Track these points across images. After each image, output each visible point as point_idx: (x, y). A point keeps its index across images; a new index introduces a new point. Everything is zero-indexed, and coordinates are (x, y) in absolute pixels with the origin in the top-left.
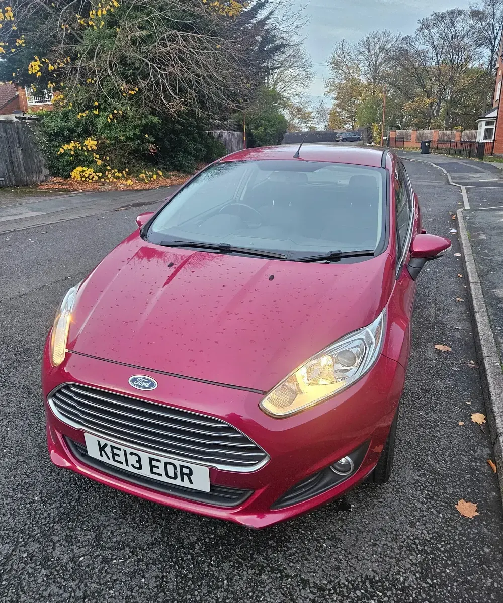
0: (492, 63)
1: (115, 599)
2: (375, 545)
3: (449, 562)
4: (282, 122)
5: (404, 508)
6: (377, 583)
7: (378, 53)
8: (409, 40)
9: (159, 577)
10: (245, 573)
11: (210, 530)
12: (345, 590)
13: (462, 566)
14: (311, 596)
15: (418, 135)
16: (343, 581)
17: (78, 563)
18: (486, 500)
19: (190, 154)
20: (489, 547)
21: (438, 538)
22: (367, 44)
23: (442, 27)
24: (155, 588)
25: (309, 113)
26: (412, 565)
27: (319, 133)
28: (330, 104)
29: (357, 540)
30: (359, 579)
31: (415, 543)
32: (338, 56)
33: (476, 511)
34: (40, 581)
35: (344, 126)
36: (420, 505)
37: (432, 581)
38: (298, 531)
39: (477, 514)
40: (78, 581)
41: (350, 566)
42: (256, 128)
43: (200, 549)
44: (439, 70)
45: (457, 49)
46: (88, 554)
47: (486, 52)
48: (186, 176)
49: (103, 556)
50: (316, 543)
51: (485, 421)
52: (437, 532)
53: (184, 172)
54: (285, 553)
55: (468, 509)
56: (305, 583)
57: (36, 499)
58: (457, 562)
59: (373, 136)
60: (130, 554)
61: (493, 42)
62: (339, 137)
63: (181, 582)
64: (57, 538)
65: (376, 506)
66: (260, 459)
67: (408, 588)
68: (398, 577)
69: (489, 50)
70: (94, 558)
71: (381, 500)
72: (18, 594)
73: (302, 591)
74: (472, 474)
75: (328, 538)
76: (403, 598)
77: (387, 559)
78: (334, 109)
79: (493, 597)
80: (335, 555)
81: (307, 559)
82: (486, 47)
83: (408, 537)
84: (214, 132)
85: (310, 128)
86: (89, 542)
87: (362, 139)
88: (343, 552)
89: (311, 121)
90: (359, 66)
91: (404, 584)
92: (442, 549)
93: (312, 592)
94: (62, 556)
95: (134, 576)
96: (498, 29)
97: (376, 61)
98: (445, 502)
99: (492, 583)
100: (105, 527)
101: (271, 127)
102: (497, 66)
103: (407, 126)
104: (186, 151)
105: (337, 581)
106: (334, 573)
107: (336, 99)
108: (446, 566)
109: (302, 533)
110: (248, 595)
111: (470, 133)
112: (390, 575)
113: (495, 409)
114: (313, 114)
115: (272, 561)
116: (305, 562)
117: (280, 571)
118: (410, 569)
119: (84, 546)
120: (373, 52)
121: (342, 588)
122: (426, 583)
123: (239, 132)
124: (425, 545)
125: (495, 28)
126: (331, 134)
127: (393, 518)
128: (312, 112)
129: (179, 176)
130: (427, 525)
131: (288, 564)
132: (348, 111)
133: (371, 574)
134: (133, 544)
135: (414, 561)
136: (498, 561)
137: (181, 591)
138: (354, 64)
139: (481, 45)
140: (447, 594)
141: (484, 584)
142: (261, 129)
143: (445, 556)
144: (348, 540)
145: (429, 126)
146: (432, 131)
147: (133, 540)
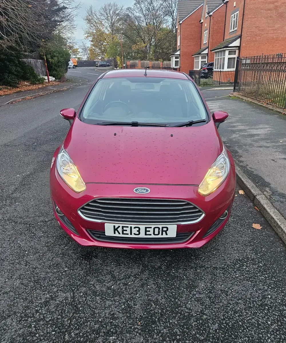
0: (173, 25)
1: (141, 297)
2: (233, 248)
3: (262, 246)
4: (67, 54)
5: (235, 232)
6: (242, 260)
7: (112, 15)
8: (130, 9)
9: (155, 283)
10: (190, 271)
11: (164, 260)
12: (232, 266)
13: (267, 246)
14: (221, 272)
15: (142, 63)
16: (229, 263)
17: (112, 289)
18: (261, 222)
19: (13, 74)
20: (272, 238)
21: (253, 239)
22: (105, 10)
23: (146, 4)
24: (156, 288)
25: (76, 49)
26: (250, 251)
27: (85, 61)
28: (89, 44)
29: (225, 248)
30: (235, 261)
31: (246, 243)
32: (89, 15)
33: (260, 226)
34: (99, 302)
35: (99, 58)
36: (240, 229)
37: (260, 254)
38: (201, 251)
39: (261, 227)
40: (118, 296)
41: (229, 257)
42: (52, 58)
43: (165, 268)
44: (148, 28)
45: (155, 17)
46: (114, 284)
47: (170, 19)
48: (12, 88)
49: (122, 283)
50: (210, 253)
51: (244, 193)
52: (251, 237)
53: (10, 86)
54: (201, 260)
55: (257, 226)
56: (216, 268)
57: (66, 269)
58: (265, 246)
59: (118, 64)
60: (135, 279)
61: (173, 14)
62: (97, 64)
63: (166, 282)
64: (93, 282)
65: (224, 234)
66: (200, 216)
67: (253, 259)
68: (248, 256)
69: (171, 18)
70: (118, 285)
71: (225, 231)
72: (92, 311)
73: (217, 271)
74: (251, 214)
75: (214, 250)
76: (254, 263)
77: (240, 251)
78: (92, 47)
79: (283, 254)
80: (220, 255)
81: (211, 260)
82: (169, 16)
83: (243, 241)
84: (25, 60)
85: (79, 58)
86: (110, 280)
87: (111, 66)
88: (223, 253)
89: (78, 54)
90: (102, 22)
91: (251, 258)
92: (257, 243)
93: (220, 270)
94: (102, 289)
95: (143, 286)
96: (174, 7)
97: (112, 21)
98: (248, 226)
99: (280, 249)
100: (113, 272)
101: (61, 57)
102: (177, 27)
103: (135, 58)
104: (10, 72)
105: (227, 264)
106: (224, 261)
107: (92, 41)
108: (261, 248)
109: (203, 251)
110: (197, 279)
111: (167, 63)
112: (245, 256)
113: (248, 187)
114: (79, 50)
115: (197, 264)
116: (211, 261)
117: (203, 267)
118: (250, 252)
119: (110, 282)
120: (109, 15)
121: (231, 266)
122: (259, 256)
123: (40, 60)
124: (250, 243)
125: (173, 6)
126: (92, 62)
127: (233, 237)
128: (78, 49)
129: (8, 88)
130: (247, 236)
131: (205, 263)
132: (100, 49)
133: (238, 258)
134: (133, 275)
135: (250, 249)
136: (278, 242)
137: (168, 286)
138: (100, 21)
139: (166, 15)
140: (268, 257)
141: (278, 250)
142: (56, 58)
143: (259, 245)
144: (222, 249)
145: (146, 59)
146: (149, 61)
147: (131, 273)
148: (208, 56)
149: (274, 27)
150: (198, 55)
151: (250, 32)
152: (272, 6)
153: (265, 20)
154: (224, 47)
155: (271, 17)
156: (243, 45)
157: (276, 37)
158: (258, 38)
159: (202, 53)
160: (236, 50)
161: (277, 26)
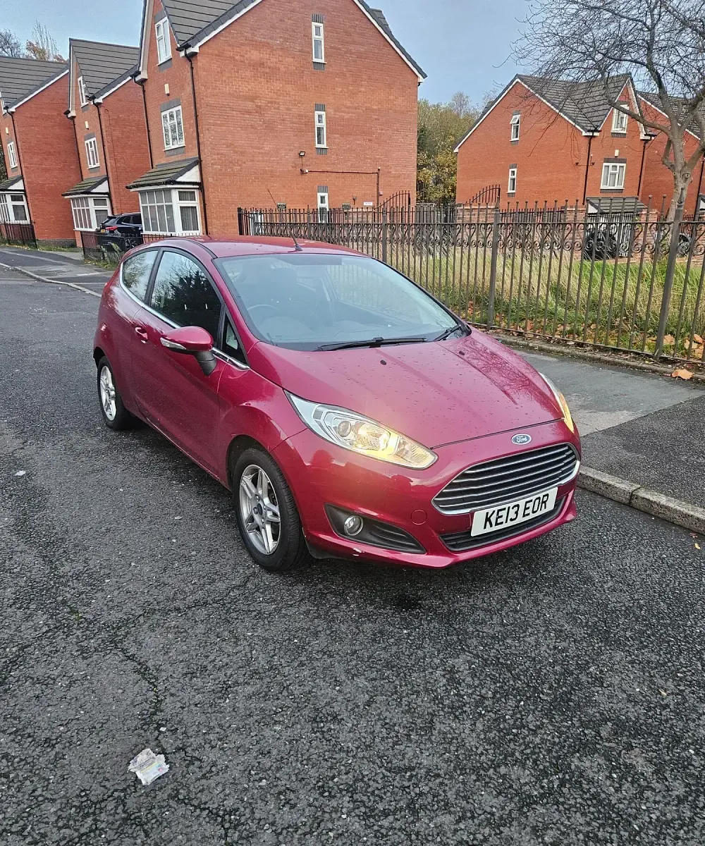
148: (110, 197)
149: (262, 148)
150: (84, 195)
151: (218, 154)
152: (249, 105)
153: (242, 132)
154: (167, 183)
155: (253, 127)
156: (209, 180)
157: (270, 168)
158: (237, 168)
159: (94, 191)
160: (193, 190)
161: (267, 147)
